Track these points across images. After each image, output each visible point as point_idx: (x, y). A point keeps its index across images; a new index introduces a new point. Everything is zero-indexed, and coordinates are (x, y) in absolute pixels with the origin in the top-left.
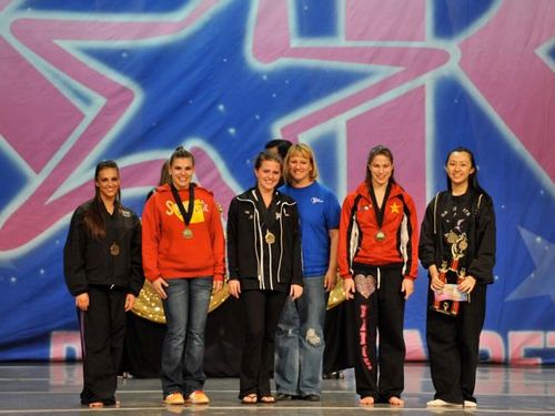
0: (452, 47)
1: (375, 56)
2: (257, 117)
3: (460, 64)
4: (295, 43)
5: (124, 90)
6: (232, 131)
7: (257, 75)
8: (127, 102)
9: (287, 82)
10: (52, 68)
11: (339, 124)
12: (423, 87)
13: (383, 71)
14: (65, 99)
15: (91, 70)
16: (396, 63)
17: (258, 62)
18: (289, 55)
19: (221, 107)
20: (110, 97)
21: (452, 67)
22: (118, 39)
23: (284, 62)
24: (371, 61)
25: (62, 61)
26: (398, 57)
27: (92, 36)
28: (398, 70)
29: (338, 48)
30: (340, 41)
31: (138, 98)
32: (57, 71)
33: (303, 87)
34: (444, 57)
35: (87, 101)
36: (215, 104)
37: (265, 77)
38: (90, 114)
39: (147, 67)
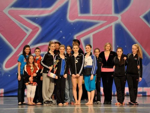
0: (119, 16)
1: (100, 18)
2: (70, 34)
3: (121, 20)
4: (80, 15)
5: (37, 27)
6: (64, 37)
7: (70, 23)
8: (38, 30)
9: (78, 25)
10: (18, 22)
11: (91, 36)
12: (112, 26)
13: (102, 22)
14: (22, 30)
15: (28, 22)
16: (105, 20)
17: (70, 20)
18: (78, 18)
19: (61, 32)
20: (33, 29)
21: (119, 21)
22: (35, 14)
23: (77, 20)
24: (99, 19)
25: (21, 20)
26: (105, 18)
27: (28, 14)
28: (105, 22)
29: (90, 16)
30: (91, 15)
31: (40, 30)
32: (20, 23)
33: (82, 26)
34: (117, 18)
35: (27, 30)
36: (60, 31)
37: (72, 24)
38: (28, 34)
39: (42, 22)
